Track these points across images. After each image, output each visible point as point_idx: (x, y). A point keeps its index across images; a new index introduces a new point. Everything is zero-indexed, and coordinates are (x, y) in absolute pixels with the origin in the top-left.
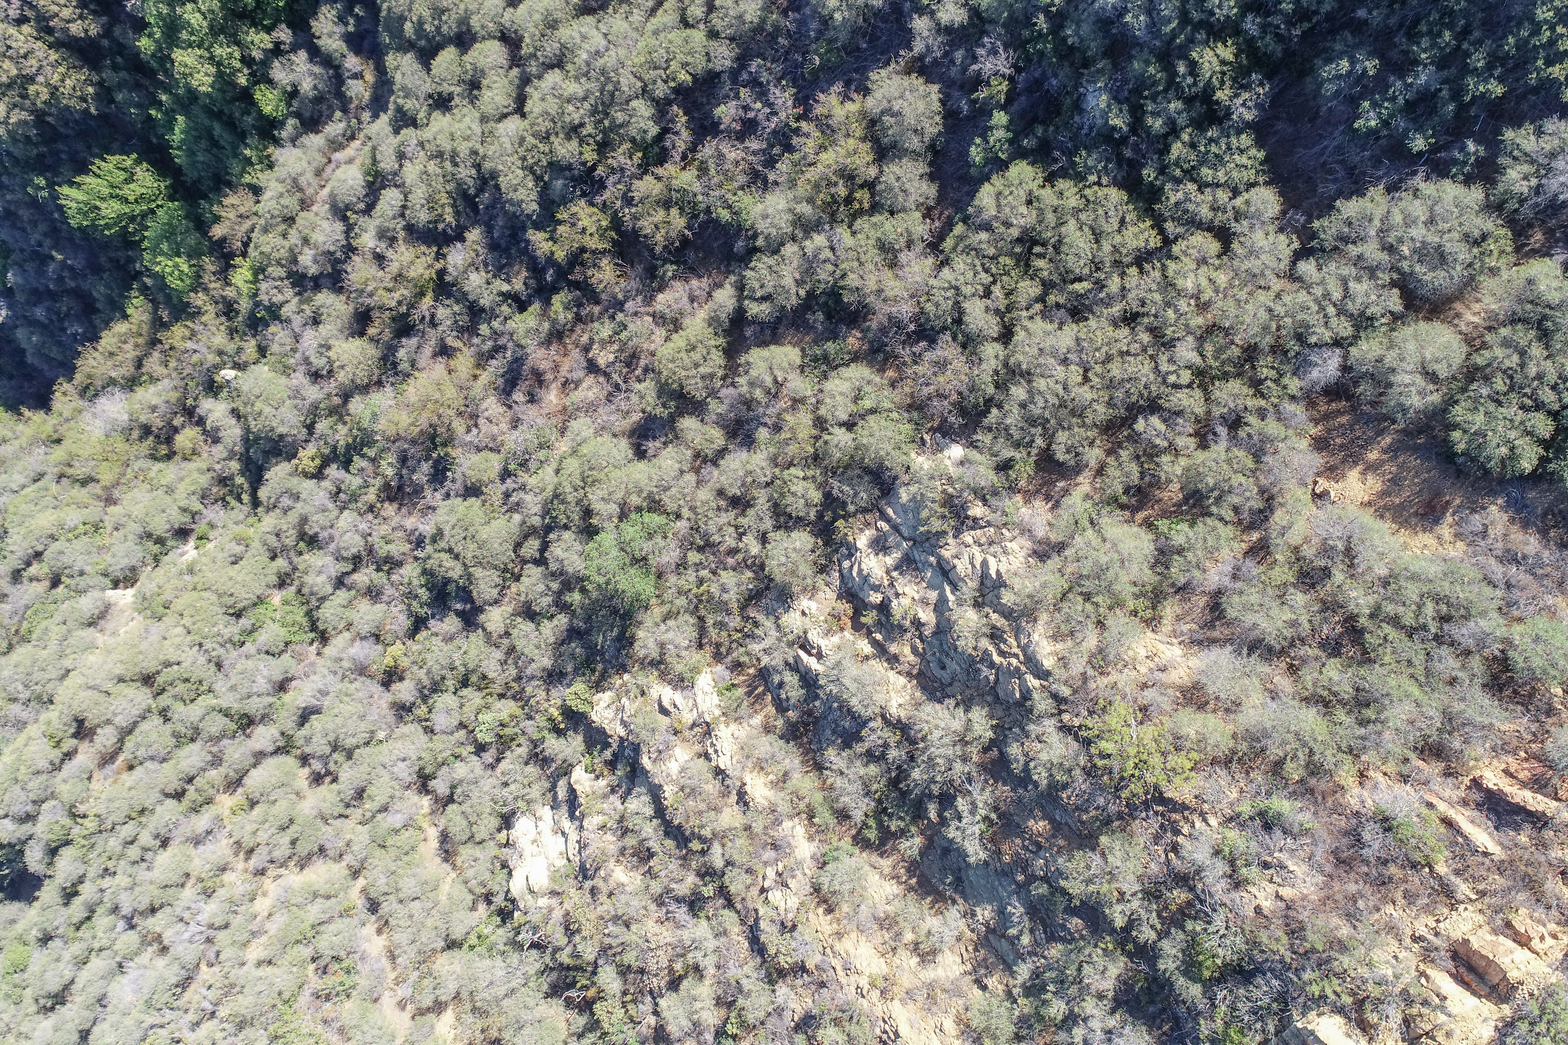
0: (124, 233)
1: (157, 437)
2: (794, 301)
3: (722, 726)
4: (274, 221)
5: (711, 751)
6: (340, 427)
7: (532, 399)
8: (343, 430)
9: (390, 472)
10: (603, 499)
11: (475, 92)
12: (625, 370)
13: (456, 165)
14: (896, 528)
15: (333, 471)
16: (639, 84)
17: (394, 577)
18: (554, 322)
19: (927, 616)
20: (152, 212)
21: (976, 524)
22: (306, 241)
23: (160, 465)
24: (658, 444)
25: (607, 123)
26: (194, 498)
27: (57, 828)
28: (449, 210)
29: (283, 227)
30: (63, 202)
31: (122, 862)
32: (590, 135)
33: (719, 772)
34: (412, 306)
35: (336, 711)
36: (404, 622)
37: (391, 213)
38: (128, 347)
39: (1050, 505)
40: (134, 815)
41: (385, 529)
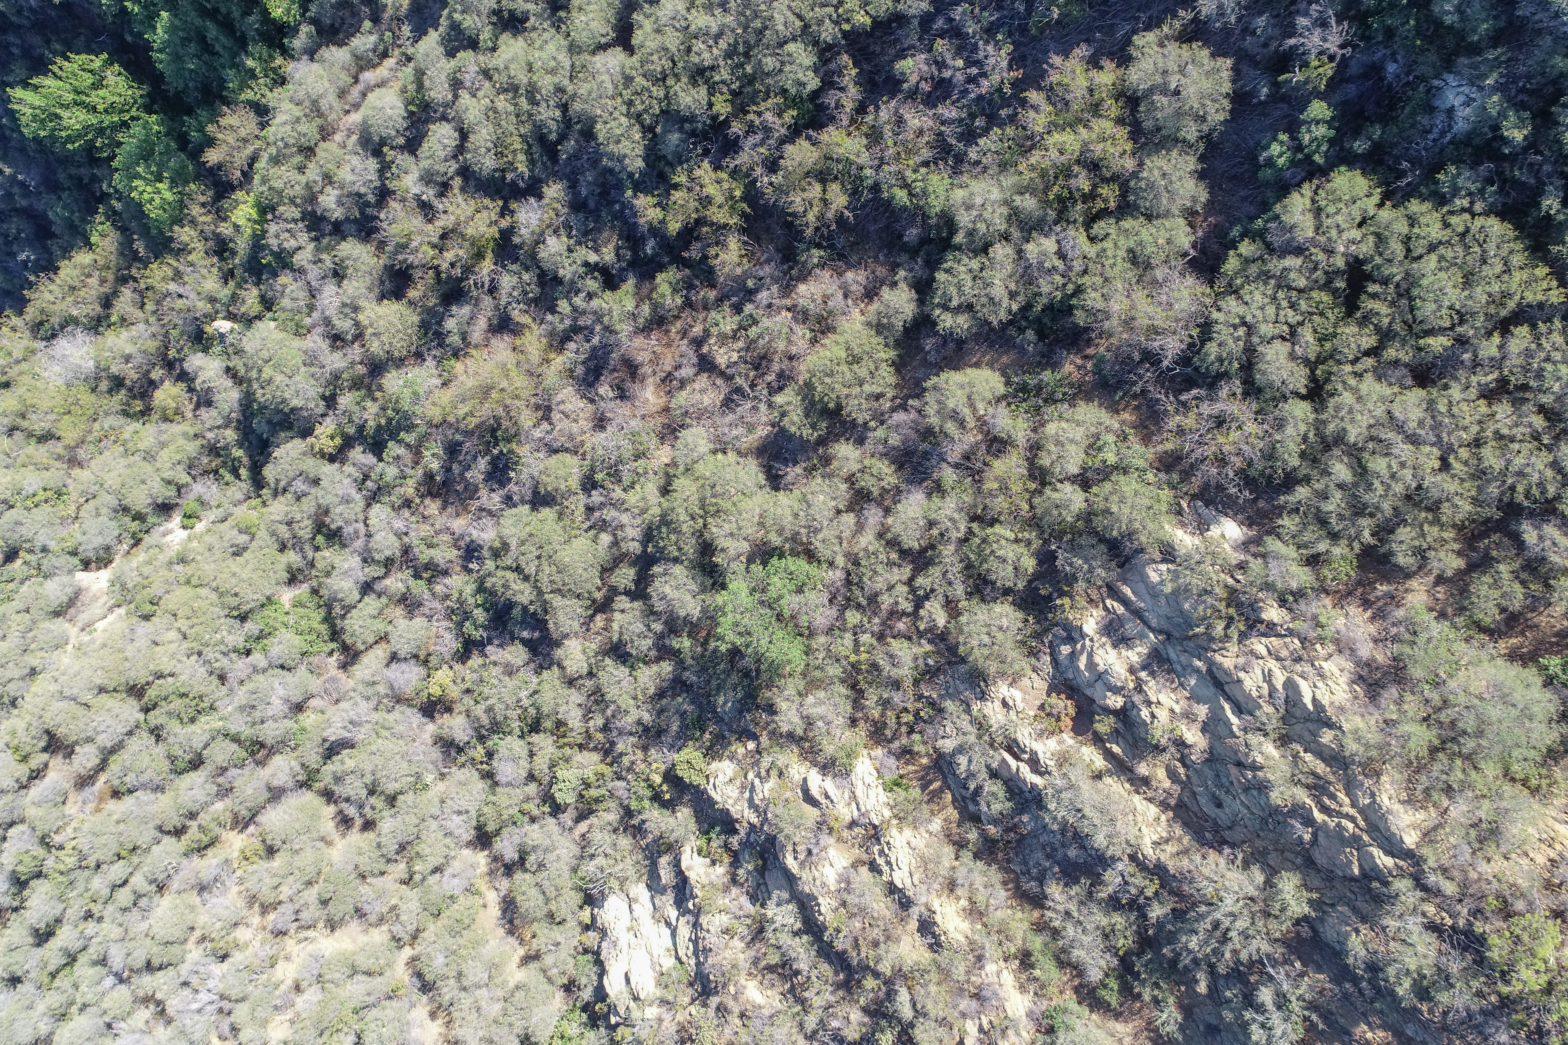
0: (90, 148)
1: (130, 390)
2: (1003, 316)
3: (894, 832)
4: (287, 151)
5: (880, 861)
6: (369, 404)
7: (623, 395)
8: (372, 408)
9: (435, 465)
10: (731, 535)
11: (562, 14)
12: (752, 374)
13: (534, 102)
14: (1137, 614)
15: (358, 455)
16: (798, 23)
17: (439, 588)
18: (655, 307)
19: (1193, 736)
20: (125, 125)
21: (1271, 629)
22: (328, 179)
23: (137, 425)
24: (798, 470)
25: (749, 69)
26: (180, 468)
27: (27, 859)
28: (521, 157)
29: (298, 159)
30: (16, 107)
31: (110, 908)
32: (723, 82)
33: (892, 889)
34: (468, 270)
35: (374, 748)
36: (450, 643)
37: (442, 154)
38: (93, 281)
39: (1369, 613)
40: (123, 853)
41: (425, 530)
